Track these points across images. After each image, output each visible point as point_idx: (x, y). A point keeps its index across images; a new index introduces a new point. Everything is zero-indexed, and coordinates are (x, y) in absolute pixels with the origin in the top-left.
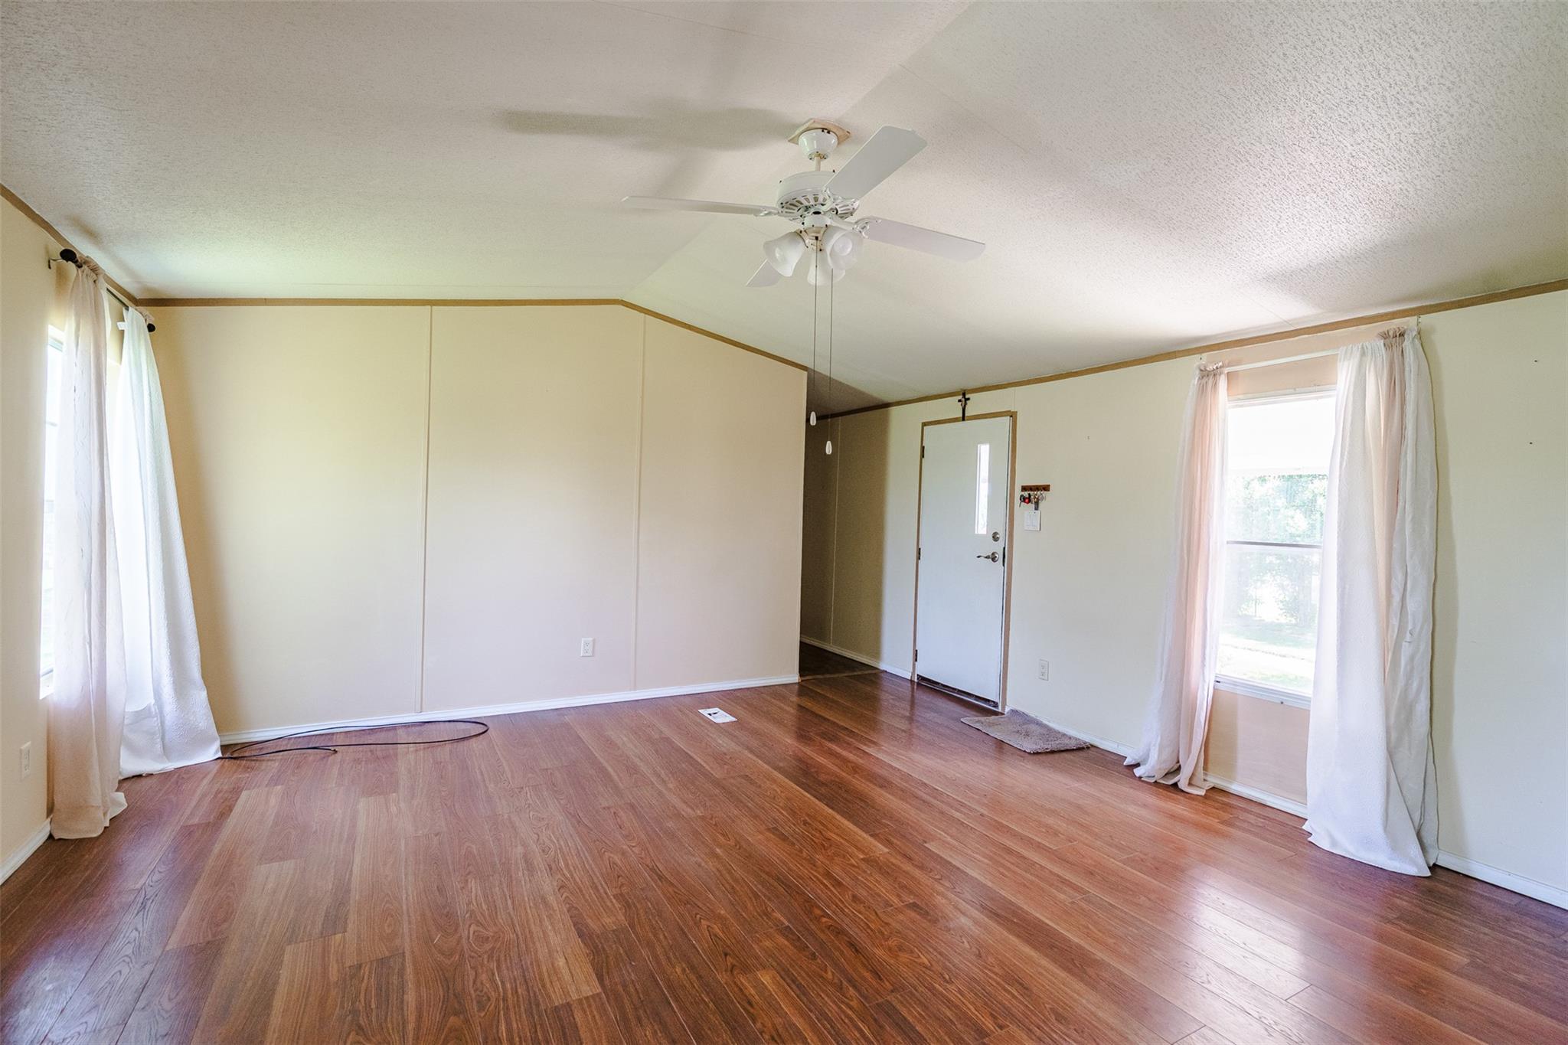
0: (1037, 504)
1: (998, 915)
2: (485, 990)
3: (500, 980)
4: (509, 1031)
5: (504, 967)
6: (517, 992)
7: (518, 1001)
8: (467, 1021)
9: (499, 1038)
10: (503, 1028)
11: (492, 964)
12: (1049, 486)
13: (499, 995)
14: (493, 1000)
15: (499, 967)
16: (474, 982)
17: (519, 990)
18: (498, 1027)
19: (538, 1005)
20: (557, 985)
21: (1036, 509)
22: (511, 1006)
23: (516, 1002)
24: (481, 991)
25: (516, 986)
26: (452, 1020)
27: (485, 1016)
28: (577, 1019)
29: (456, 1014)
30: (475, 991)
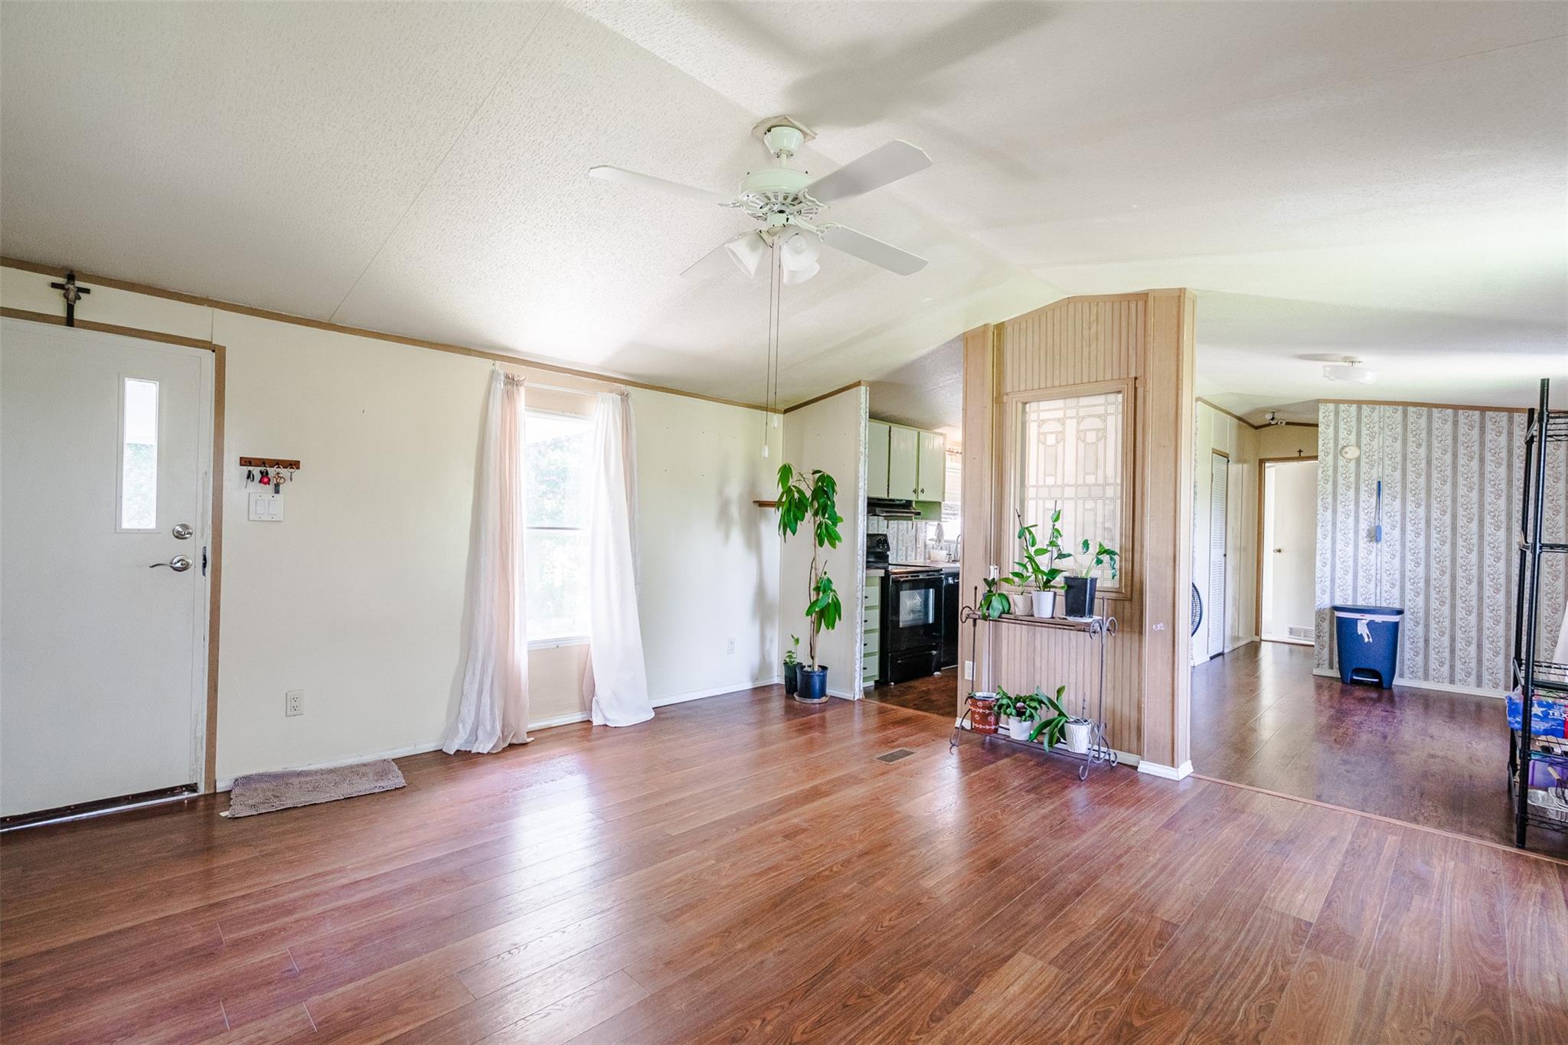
0: (277, 485)
1: (780, 810)
2: (1092, 1022)
3: (1073, 1018)
4: (1106, 982)
5: (1057, 1026)
6: (1071, 1000)
7: (1079, 993)
8: (1128, 1013)
9: (1117, 985)
10: (1108, 987)
11: (1064, 1037)
12: (299, 462)
13: (1086, 1009)
14: (1094, 1010)
15: (1062, 1029)
16: (1093, 1036)
17: (1069, 998)
18: (1111, 991)
19: (1069, 980)
20: (1040, 979)
21: (277, 491)
22: (1088, 994)
23: (1081, 994)
24: (1095, 1023)
25: (1067, 1004)
26: (1138, 1023)
27: (1112, 1005)
28: (1057, 953)
29: (1131, 1025)
30: (1099, 1028)
